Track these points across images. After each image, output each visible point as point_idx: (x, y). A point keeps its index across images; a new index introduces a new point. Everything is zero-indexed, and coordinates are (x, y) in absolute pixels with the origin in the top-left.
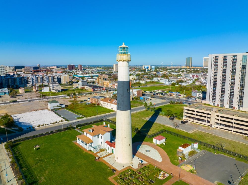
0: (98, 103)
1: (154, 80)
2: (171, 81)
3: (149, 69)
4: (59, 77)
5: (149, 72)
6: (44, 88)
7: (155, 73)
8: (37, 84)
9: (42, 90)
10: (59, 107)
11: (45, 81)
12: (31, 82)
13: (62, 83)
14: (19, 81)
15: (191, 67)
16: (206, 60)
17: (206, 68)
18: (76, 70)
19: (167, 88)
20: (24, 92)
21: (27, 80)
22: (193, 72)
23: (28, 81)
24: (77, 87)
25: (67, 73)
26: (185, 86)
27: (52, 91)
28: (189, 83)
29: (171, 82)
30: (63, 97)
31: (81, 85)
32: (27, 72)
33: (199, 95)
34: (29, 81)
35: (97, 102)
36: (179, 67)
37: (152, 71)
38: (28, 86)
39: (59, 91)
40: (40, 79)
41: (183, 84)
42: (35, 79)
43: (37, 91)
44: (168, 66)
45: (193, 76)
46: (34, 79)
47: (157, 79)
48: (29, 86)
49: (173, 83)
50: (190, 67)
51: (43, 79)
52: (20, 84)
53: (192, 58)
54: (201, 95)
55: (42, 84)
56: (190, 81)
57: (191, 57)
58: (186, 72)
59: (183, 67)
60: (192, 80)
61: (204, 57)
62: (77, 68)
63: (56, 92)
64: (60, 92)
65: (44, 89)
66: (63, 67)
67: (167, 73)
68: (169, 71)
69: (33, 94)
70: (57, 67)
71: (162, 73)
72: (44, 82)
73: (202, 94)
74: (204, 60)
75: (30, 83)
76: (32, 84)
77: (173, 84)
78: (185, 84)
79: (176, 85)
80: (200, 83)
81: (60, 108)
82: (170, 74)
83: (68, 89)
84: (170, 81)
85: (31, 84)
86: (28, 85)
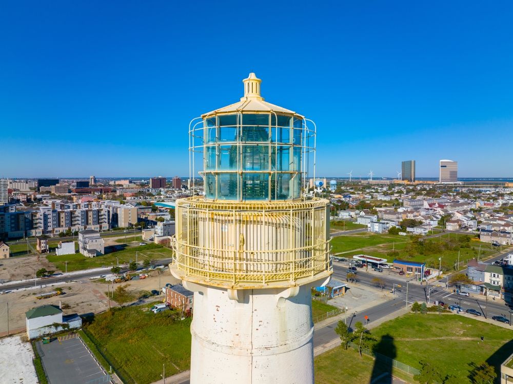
0: (188, 308)
1: (340, 217)
2: (387, 223)
3: (325, 186)
4: (115, 210)
5: (325, 193)
6: (61, 245)
7: (339, 196)
8: (56, 229)
9: (56, 249)
10: (60, 329)
11: (76, 222)
12: (42, 225)
13: (119, 225)
14: (12, 223)
15: (414, 181)
16: (445, 166)
17: (446, 183)
18: (167, 188)
19: (381, 243)
20: (8, 256)
21: (33, 220)
22: (425, 195)
23: (35, 222)
24: (150, 240)
25: (143, 197)
26: (423, 234)
27: (81, 251)
28: (431, 227)
29: (388, 225)
30: (99, 277)
31: (160, 234)
32: (60, 194)
33: (494, 279)
34: (38, 221)
35: (185, 307)
36: (388, 182)
37: (330, 192)
38: (34, 235)
39: (99, 254)
40: (66, 216)
41: (417, 231)
42: (53, 217)
43: (44, 251)
44: (362, 179)
45: (430, 205)
46: (49, 216)
47: (347, 214)
48: (36, 233)
49: (391, 227)
50: (411, 181)
51: (72, 218)
52: (12, 231)
53: (415, 162)
54: (498, 280)
55: (70, 229)
56: (432, 222)
57: (413, 161)
58: (407, 194)
59: (396, 182)
60: (435, 219)
61: (441, 161)
62: (170, 186)
63: (91, 255)
64: (102, 255)
65: (61, 248)
66: (143, 181)
67: (366, 196)
68: (368, 191)
69: (27, 261)
70: (130, 182)
71: (354, 196)
72: (75, 225)
73: (501, 276)
74: (442, 166)
75: (39, 227)
76: (43, 228)
77: (393, 231)
78: (422, 230)
79: (401, 233)
80: (458, 227)
81: (62, 332)
82: (372, 198)
83: (125, 245)
84: (383, 222)
85: (41, 230)
86: (33, 232)
